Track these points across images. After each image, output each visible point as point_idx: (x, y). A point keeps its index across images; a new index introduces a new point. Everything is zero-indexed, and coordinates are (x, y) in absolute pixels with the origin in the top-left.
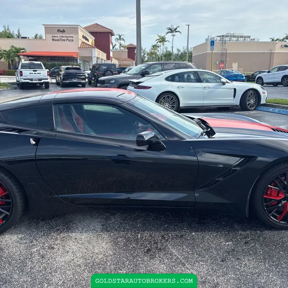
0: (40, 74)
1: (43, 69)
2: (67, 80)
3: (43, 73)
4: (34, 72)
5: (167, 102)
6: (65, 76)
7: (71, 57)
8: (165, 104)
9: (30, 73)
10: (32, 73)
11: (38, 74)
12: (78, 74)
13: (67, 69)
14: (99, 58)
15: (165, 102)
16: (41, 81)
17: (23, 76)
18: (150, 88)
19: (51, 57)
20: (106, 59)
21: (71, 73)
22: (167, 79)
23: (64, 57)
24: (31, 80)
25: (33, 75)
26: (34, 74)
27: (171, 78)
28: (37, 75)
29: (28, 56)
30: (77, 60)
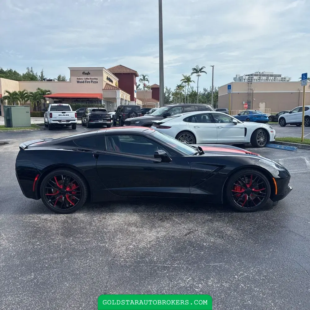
0: (68, 115)
2: (93, 121)
4: (62, 114)
5: (185, 140)
6: (91, 117)
7: (95, 98)
8: (184, 141)
9: (59, 115)
10: (61, 115)
11: (66, 115)
12: (104, 116)
14: (123, 99)
15: (183, 140)
16: (69, 122)
18: (170, 127)
19: (75, 98)
20: (130, 100)
21: (98, 115)
22: (185, 120)
23: (88, 98)
24: (60, 121)
25: (62, 116)
26: (63, 115)
27: (189, 120)
28: (66, 116)
29: (53, 98)
30: (101, 101)
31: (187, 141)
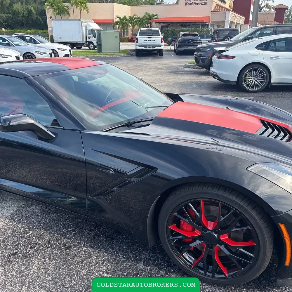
0: (154, 40)
1: (160, 36)
2: (182, 47)
3: (157, 41)
4: (148, 39)
5: (254, 76)
6: (180, 43)
7: (201, 22)
9: (145, 40)
10: (147, 40)
11: (152, 40)
12: (196, 41)
13: (184, 35)
14: (233, 22)
15: (251, 76)
16: (154, 48)
17: (138, 42)
18: (234, 57)
19: (181, 22)
20: (243, 23)
21: (187, 40)
23: (194, 22)
24: (145, 47)
25: (148, 42)
26: (149, 40)
28: (151, 42)
29: (160, 23)
30: (208, 25)
31: (256, 78)
